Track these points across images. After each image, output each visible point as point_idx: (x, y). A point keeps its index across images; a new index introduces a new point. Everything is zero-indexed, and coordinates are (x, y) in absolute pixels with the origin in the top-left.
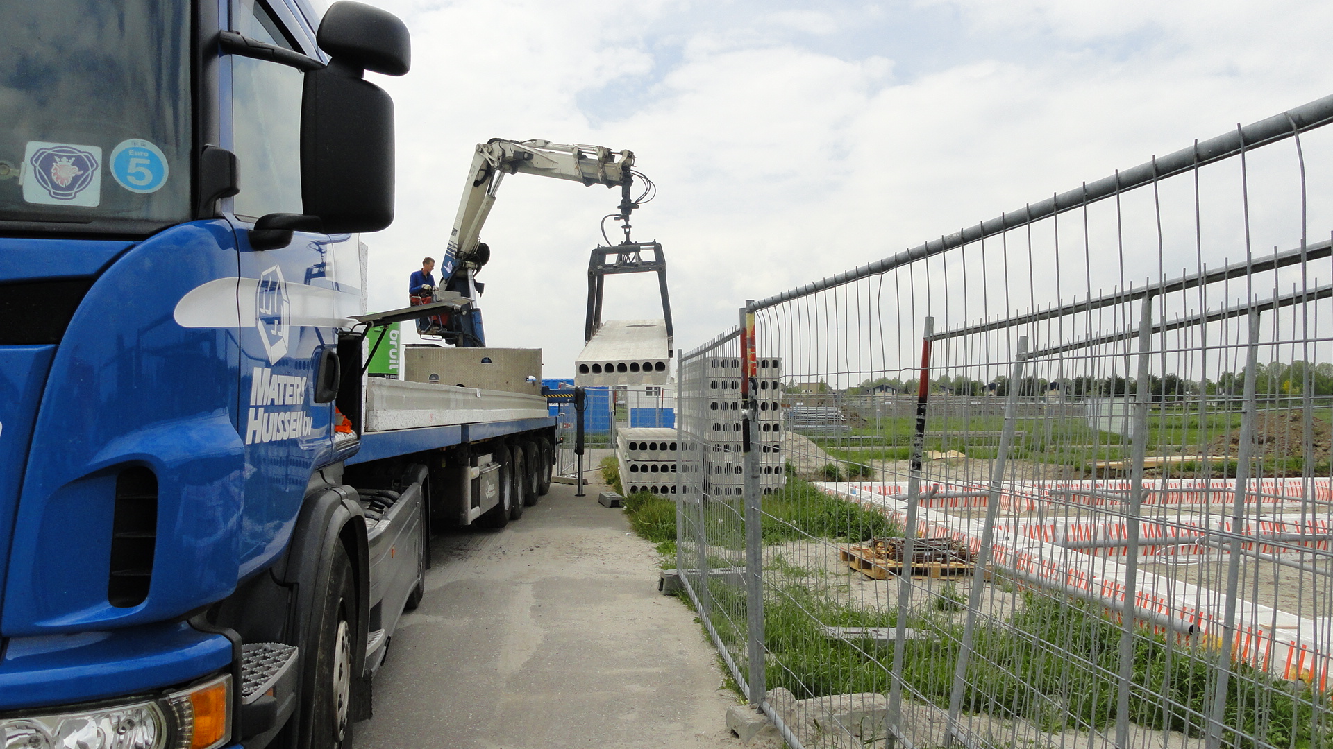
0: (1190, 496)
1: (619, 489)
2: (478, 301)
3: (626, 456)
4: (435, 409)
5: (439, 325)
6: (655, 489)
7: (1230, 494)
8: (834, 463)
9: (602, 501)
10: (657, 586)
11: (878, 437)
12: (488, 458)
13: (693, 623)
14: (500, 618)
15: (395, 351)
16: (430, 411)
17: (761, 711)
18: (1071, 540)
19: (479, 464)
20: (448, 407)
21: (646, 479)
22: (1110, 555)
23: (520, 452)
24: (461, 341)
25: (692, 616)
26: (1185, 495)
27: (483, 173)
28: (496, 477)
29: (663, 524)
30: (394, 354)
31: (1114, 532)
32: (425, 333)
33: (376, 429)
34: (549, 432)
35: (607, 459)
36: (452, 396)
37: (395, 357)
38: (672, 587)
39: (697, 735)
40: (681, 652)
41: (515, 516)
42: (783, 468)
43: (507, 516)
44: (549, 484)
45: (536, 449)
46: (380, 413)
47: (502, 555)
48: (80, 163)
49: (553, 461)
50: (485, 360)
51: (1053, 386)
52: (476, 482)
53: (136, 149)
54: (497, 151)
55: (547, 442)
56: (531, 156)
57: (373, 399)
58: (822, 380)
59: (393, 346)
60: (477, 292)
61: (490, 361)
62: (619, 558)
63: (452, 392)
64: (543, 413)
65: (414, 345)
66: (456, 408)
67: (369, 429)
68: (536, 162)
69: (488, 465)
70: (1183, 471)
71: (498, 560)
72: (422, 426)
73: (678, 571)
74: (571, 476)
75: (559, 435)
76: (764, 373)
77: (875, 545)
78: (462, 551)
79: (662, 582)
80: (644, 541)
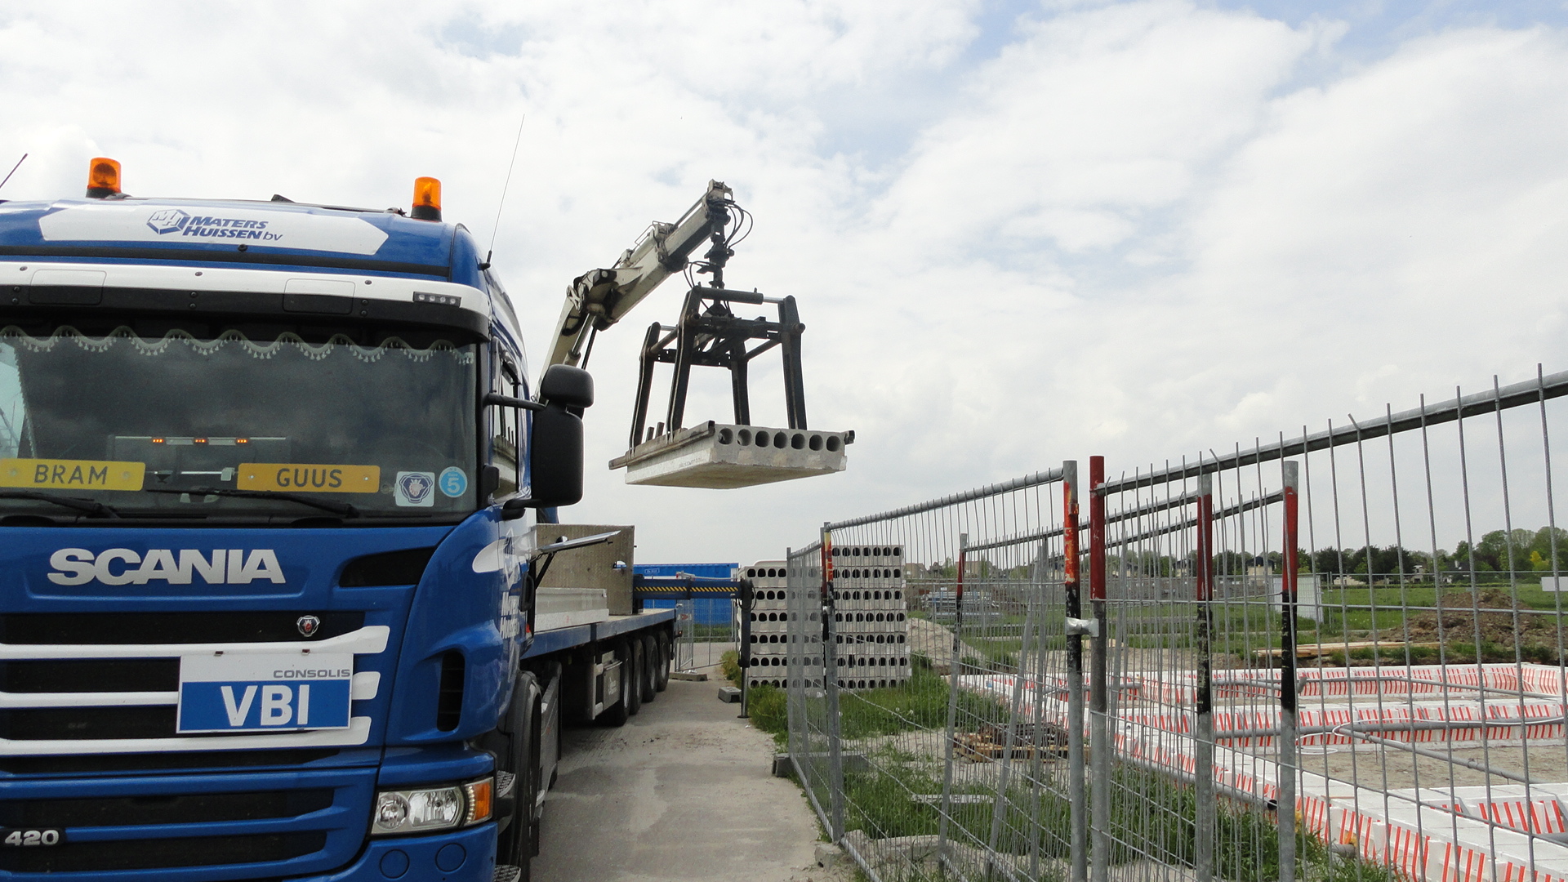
0: (1359, 686)
4: (571, 611)
6: (776, 684)
7: (1403, 683)
8: (976, 655)
9: (722, 696)
10: (770, 770)
12: (608, 656)
13: (799, 796)
16: (567, 614)
17: (841, 846)
19: (603, 661)
20: (580, 609)
21: (767, 673)
22: (1247, 745)
23: (639, 647)
25: (800, 792)
26: (1353, 685)
27: (573, 321)
28: (618, 674)
29: (781, 715)
34: (669, 624)
35: (728, 653)
36: (583, 598)
38: (783, 770)
39: (792, 869)
40: (786, 818)
41: (633, 711)
42: (908, 660)
43: (626, 712)
44: (666, 680)
45: (654, 643)
47: (624, 745)
48: (424, 482)
49: (671, 656)
51: (1260, 561)
52: (600, 678)
53: (452, 473)
55: (664, 635)
58: (983, 559)
62: (737, 747)
66: (587, 609)
69: (611, 663)
70: (1357, 658)
71: (620, 750)
72: (562, 627)
73: (791, 754)
74: (690, 671)
75: (677, 629)
76: (886, 561)
77: (981, 731)
78: (585, 743)
79: (775, 764)
80: (762, 732)
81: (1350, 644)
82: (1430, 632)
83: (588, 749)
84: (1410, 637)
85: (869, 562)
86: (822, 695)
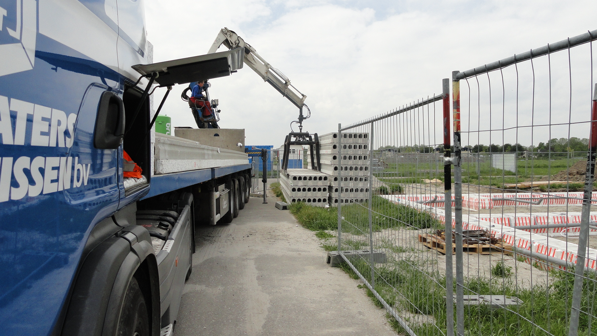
1: (284, 200)
3: (291, 184)
4: (197, 159)
6: (304, 200)
7: (576, 200)
8: (384, 185)
9: (277, 206)
11: (397, 172)
12: (222, 187)
13: (357, 289)
14: (240, 286)
15: (169, 133)
16: (194, 161)
18: (518, 225)
19: (219, 190)
20: (204, 158)
21: (300, 195)
23: (237, 182)
26: (554, 200)
28: (227, 197)
29: (316, 221)
31: (539, 221)
33: (162, 172)
34: (249, 171)
35: (275, 184)
36: (206, 152)
38: (338, 263)
41: (235, 216)
43: (232, 216)
44: (249, 197)
45: (244, 180)
46: (164, 162)
47: (233, 240)
49: (250, 185)
50: (216, 135)
52: (218, 200)
55: (247, 176)
57: (159, 152)
59: (168, 131)
61: (219, 136)
62: (297, 241)
63: (206, 149)
64: (246, 162)
65: (179, 127)
66: (208, 159)
67: (157, 173)
69: (223, 191)
71: (231, 243)
72: (190, 170)
73: (339, 252)
74: (259, 193)
75: (253, 173)
76: (360, 141)
77: (439, 234)
78: (210, 238)
79: (329, 259)
80: (307, 230)
83: (212, 242)
84: (565, 179)
85: (351, 141)
86: (327, 206)
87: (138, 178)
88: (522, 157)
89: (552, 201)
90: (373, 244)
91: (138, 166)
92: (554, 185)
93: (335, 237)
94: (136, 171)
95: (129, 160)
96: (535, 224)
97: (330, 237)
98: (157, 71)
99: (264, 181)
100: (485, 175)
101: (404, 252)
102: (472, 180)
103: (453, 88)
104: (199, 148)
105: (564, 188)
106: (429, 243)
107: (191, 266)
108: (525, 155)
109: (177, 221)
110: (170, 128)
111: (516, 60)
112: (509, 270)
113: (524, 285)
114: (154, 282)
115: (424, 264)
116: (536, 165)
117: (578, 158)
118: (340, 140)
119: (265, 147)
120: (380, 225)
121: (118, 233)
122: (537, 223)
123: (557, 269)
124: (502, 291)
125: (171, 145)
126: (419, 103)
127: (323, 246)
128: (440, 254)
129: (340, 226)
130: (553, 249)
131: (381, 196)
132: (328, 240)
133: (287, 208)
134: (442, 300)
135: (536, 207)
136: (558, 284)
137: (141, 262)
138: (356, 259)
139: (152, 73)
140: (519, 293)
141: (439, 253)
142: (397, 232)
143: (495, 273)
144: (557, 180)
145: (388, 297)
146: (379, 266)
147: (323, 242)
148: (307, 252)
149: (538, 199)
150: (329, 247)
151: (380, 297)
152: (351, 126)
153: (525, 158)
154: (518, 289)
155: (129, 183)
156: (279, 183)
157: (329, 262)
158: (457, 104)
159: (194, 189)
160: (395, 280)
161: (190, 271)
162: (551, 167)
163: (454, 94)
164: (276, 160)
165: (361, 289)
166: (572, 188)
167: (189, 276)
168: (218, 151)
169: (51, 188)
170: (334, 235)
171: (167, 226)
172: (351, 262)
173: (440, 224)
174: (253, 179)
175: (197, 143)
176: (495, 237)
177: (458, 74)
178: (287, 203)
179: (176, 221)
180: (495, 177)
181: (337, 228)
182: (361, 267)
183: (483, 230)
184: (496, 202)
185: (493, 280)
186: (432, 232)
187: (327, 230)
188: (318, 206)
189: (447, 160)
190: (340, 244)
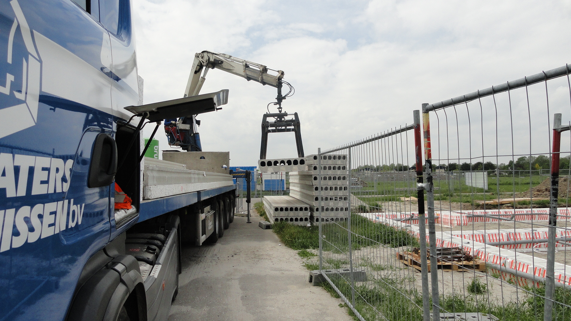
0: (528, 217)
1: (267, 219)
2: (197, 129)
4: (184, 183)
5: (180, 141)
6: (287, 220)
7: (546, 216)
8: (363, 204)
9: (261, 226)
11: (375, 191)
12: (207, 208)
13: (339, 307)
14: (225, 307)
16: (181, 185)
19: (205, 212)
20: (190, 182)
21: (283, 215)
22: (510, 248)
23: (222, 203)
24: (190, 148)
26: (525, 216)
27: (198, 67)
28: (212, 218)
29: (298, 240)
30: (156, 156)
32: (173, 145)
33: (150, 198)
34: (233, 192)
35: (257, 203)
36: (192, 176)
37: (157, 158)
38: (318, 281)
41: (221, 235)
43: (217, 236)
44: (233, 217)
45: (228, 201)
46: (152, 187)
47: (217, 260)
50: (202, 158)
52: (204, 221)
54: (206, 58)
55: (232, 196)
56: (222, 62)
57: (148, 179)
59: (156, 153)
60: (197, 125)
61: (204, 158)
62: (280, 261)
63: (192, 173)
64: (231, 183)
65: (167, 151)
66: (195, 182)
67: (146, 198)
68: (224, 65)
69: (209, 212)
70: (521, 205)
71: (216, 263)
72: (177, 194)
73: (321, 271)
74: (243, 212)
75: (237, 193)
76: (339, 162)
77: (416, 251)
78: (196, 258)
79: (311, 277)
80: (290, 249)
81: (516, 199)
82: (542, 193)
83: (197, 263)
84: (534, 196)
85: (330, 162)
86: (309, 225)
87: (128, 209)
88: (493, 175)
89: (523, 217)
90: (353, 262)
91: (128, 197)
92: (524, 202)
93: (317, 255)
94: (126, 202)
95: (120, 191)
96: (508, 240)
97: (312, 256)
98: (147, 111)
99: (248, 201)
100: (458, 193)
101: (383, 269)
102: (447, 197)
103: (423, 119)
104: (185, 173)
105: (534, 204)
106: (406, 260)
107: (178, 286)
108: (496, 173)
109: (165, 245)
110: (158, 151)
111: (479, 95)
112: (484, 287)
113: (498, 301)
114: (141, 308)
115: (402, 282)
116: (507, 182)
117: (546, 175)
118: (320, 162)
119: (249, 168)
120: (359, 243)
121: (109, 264)
122: (510, 239)
123: (530, 286)
124: (478, 309)
125: (159, 171)
126: (393, 132)
127: (304, 265)
128: (418, 271)
129: (321, 245)
130: (526, 265)
131: (359, 214)
132: (309, 258)
133: (271, 227)
134: (421, 318)
135: (508, 223)
136: (532, 301)
137: (130, 292)
138: (336, 278)
139: (143, 113)
140: (494, 310)
141: (416, 270)
142: (375, 250)
143: (471, 290)
144: (528, 197)
145: (368, 316)
146: (359, 284)
147: (305, 261)
148: (289, 271)
149: (510, 215)
150: (311, 266)
151: (361, 316)
152: (330, 150)
153: (497, 175)
154: (494, 306)
155: (119, 215)
156: (262, 203)
157: (311, 281)
158: (427, 134)
159: (180, 212)
160: (375, 298)
161: (176, 293)
162: (522, 184)
163: (424, 125)
164: (259, 180)
165: (342, 308)
166: (542, 205)
167: (176, 297)
168: (204, 175)
169: (48, 232)
170: (315, 254)
171: (155, 250)
172: (332, 281)
173: (417, 242)
174: (237, 199)
175: (184, 166)
176: (470, 255)
177: (428, 106)
178: (269, 222)
179: (163, 245)
180: (469, 195)
181: (318, 247)
182: (341, 286)
183: (458, 247)
184: (470, 219)
185: (469, 297)
186: (410, 250)
187: (309, 249)
188: (300, 225)
189: (420, 186)
190: (321, 263)
